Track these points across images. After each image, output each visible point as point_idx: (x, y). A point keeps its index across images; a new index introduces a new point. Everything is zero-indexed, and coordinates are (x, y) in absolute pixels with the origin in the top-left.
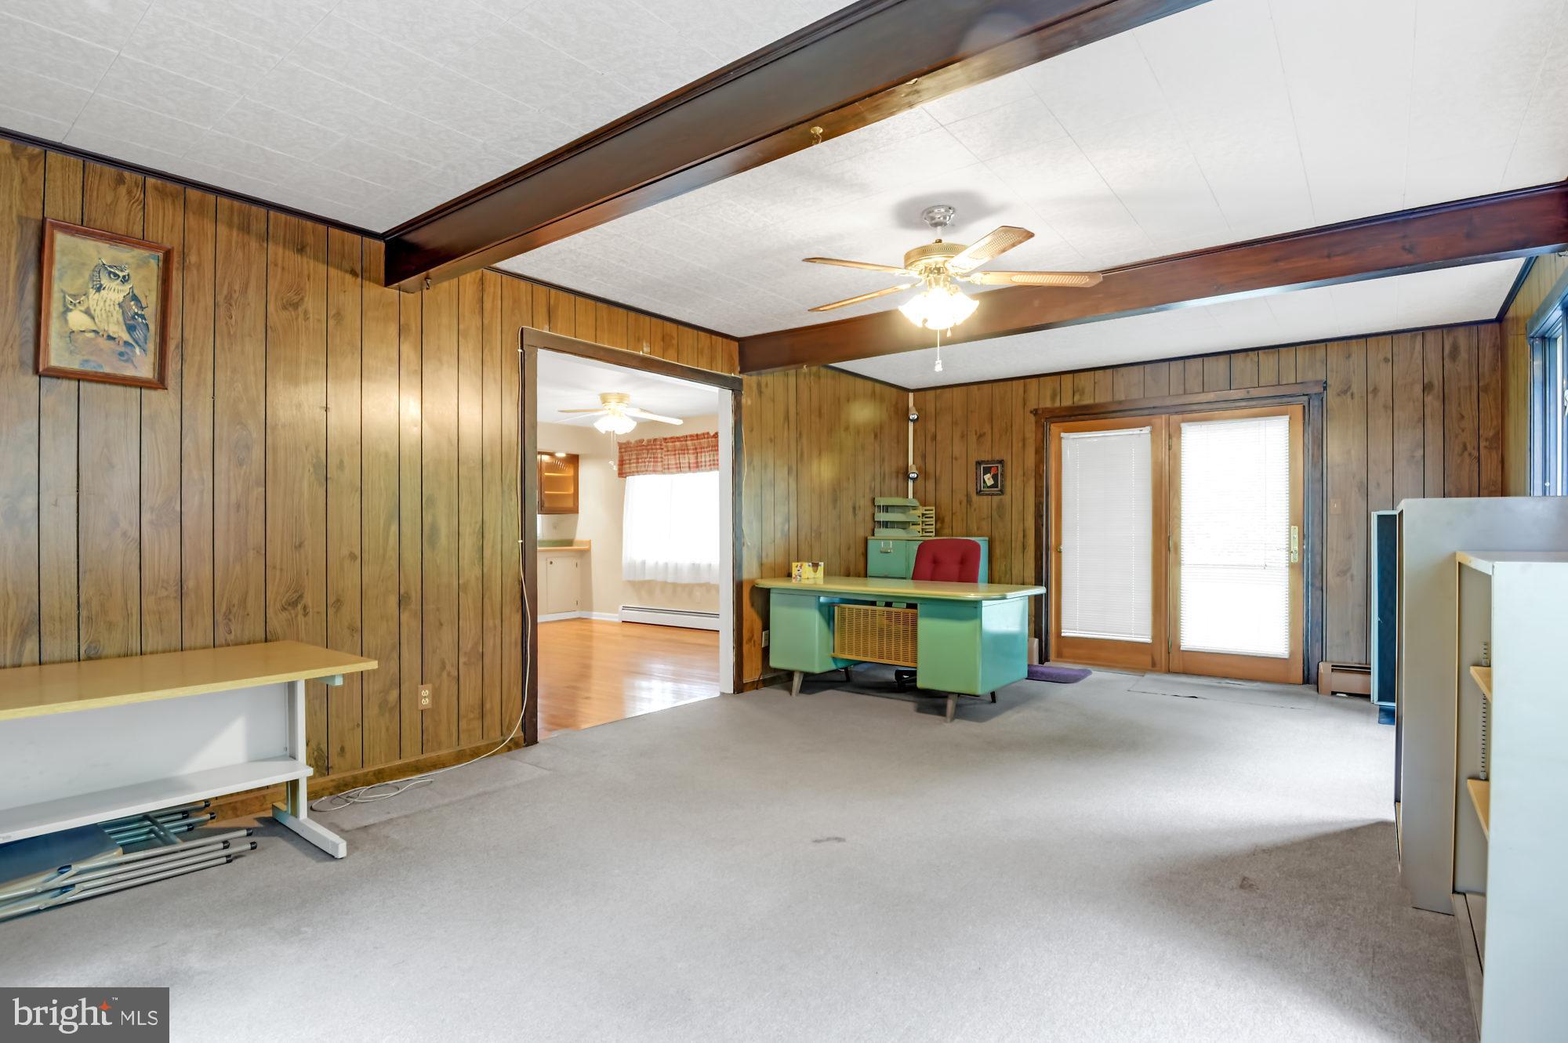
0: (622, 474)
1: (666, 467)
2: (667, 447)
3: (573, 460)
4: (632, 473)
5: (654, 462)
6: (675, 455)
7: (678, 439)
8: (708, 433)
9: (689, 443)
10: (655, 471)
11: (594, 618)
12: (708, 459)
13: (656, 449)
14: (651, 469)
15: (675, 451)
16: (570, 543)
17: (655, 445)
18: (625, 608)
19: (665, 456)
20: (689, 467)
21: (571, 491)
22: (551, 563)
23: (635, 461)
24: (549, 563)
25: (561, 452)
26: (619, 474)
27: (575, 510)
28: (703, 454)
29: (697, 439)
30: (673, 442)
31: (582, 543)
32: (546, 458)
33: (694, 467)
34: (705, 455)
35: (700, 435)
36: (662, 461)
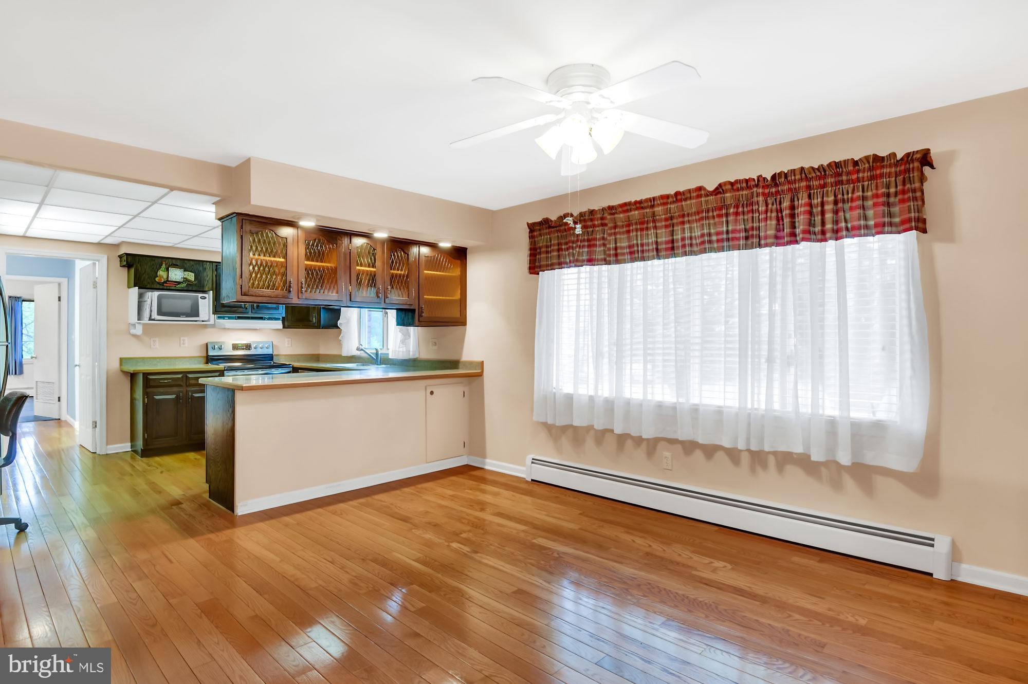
0: (535, 267)
1: (612, 252)
2: (614, 221)
3: (460, 254)
4: (551, 267)
5: (589, 246)
6: (628, 232)
7: (639, 205)
8: (700, 188)
9: (659, 209)
10: (591, 261)
11: (487, 467)
12: (697, 233)
13: (594, 226)
14: (585, 257)
15: (629, 225)
16: (454, 364)
17: (592, 220)
18: (534, 461)
19: (610, 235)
20: (657, 250)
21: (458, 296)
22: (432, 393)
23: (556, 247)
24: (429, 392)
25: (446, 240)
26: (530, 268)
27: (461, 321)
28: (687, 226)
29: (677, 201)
30: (625, 212)
31: (471, 364)
32: (425, 250)
33: (666, 249)
34: (691, 229)
35: (683, 193)
36: (604, 245)
